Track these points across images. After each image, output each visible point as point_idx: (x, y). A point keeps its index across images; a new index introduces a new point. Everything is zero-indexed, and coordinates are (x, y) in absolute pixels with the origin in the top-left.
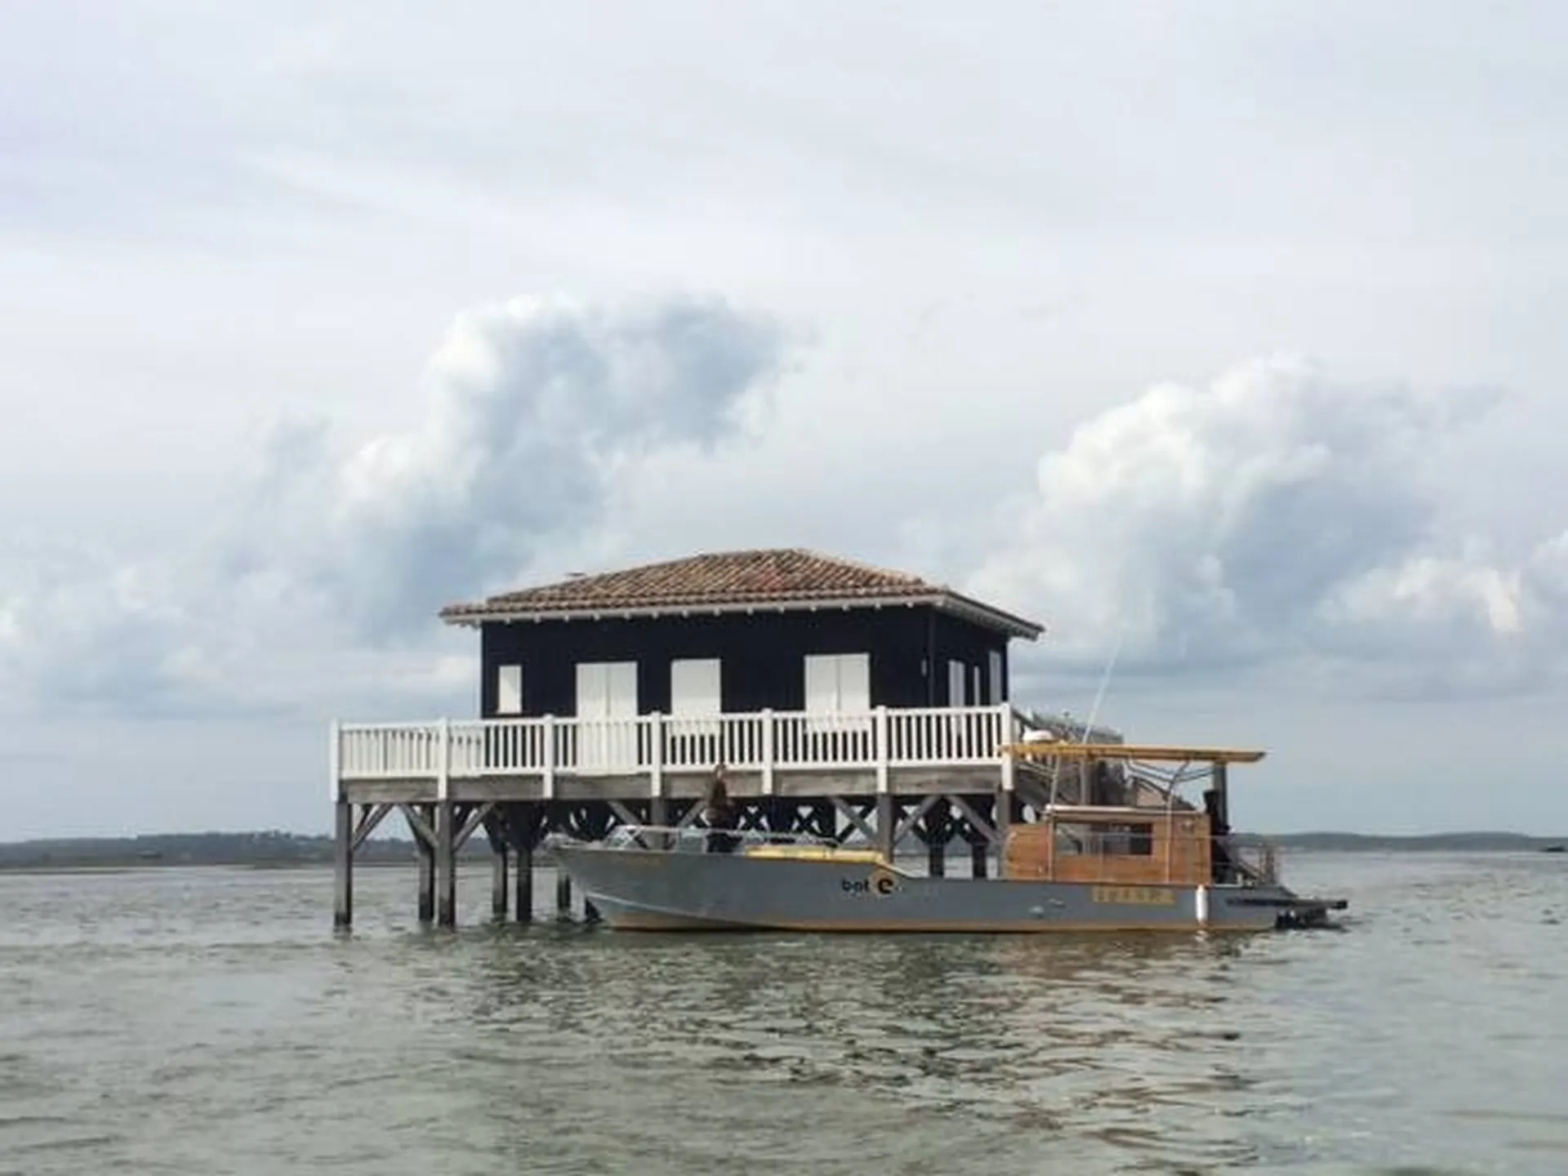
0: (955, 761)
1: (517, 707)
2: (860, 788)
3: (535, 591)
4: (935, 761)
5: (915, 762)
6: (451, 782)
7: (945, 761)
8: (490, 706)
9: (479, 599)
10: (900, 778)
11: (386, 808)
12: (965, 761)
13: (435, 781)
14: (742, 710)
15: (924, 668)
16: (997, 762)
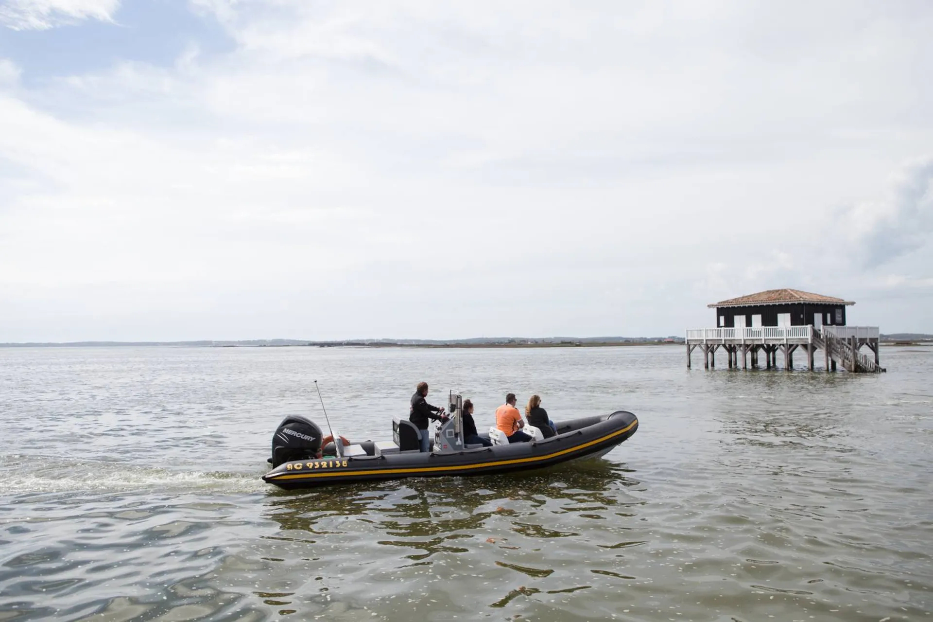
0: (799, 337)
1: (723, 325)
2: (781, 342)
3: (728, 301)
4: (795, 337)
5: (791, 337)
6: (706, 340)
7: (797, 337)
8: (719, 325)
9: (716, 303)
10: (789, 340)
11: (695, 346)
12: (801, 337)
13: (703, 340)
14: (767, 326)
15: (802, 316)
16: (807, 337)
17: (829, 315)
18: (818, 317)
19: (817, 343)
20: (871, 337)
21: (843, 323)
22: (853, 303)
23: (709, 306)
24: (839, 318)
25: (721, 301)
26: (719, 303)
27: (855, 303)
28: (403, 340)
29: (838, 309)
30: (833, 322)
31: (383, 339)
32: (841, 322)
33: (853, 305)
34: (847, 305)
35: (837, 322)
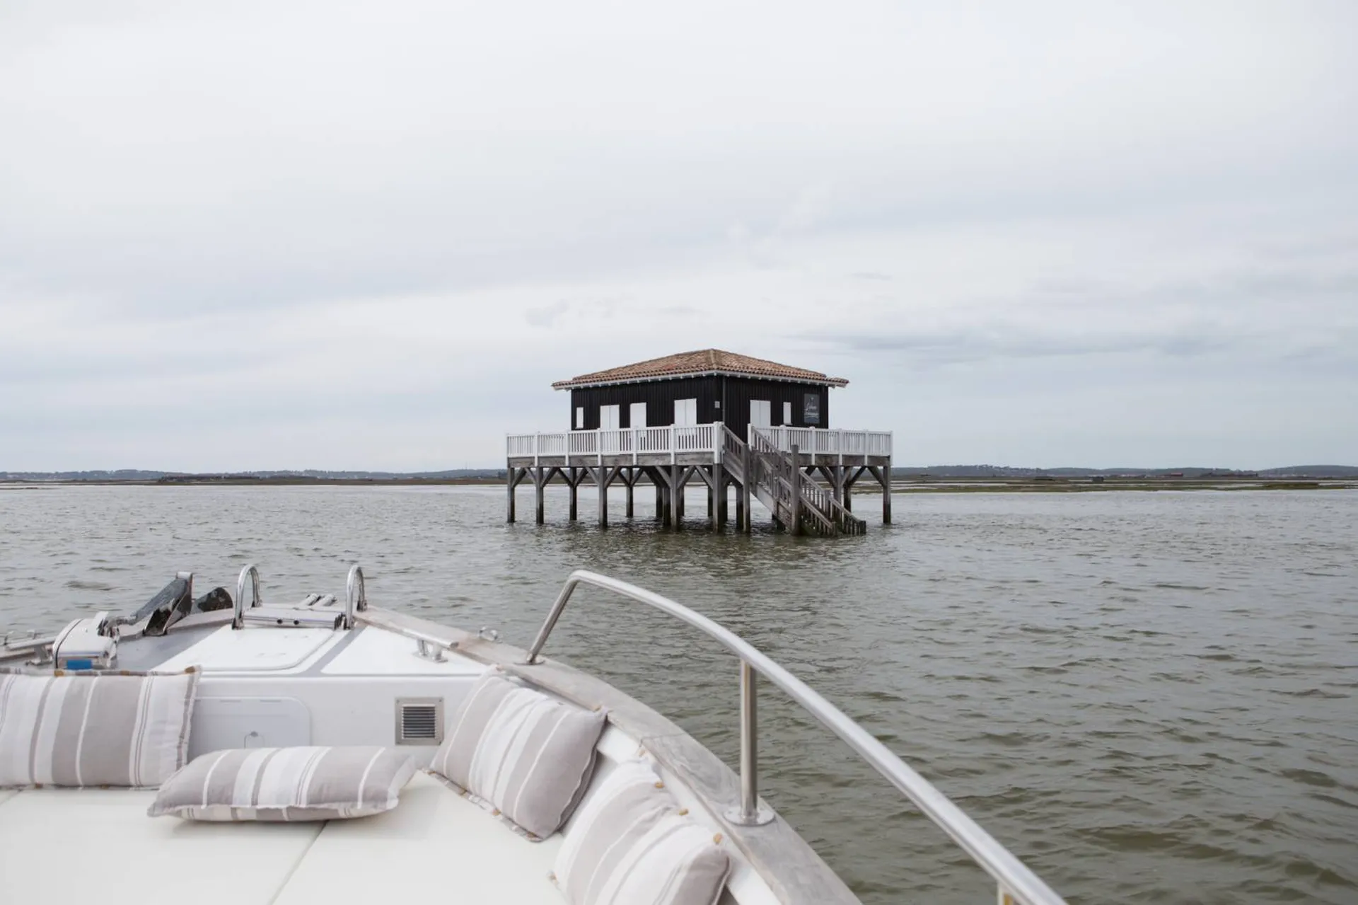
1: (581, 425)
2: (666, 462)
8: (574, 427)
9: (570, 379)
11: (523, 471)
13: (533, 458)
14: (653, 426)
15: (717, 405)
16: (712, 450)
17: (787, 407)
18: (760, 411)
19: (731, 463)
20: (871, 454)
21: (823, 422)
22: (843, 383)
23: (557, 386)
24: (811, 412)
25: (580, 374)
26: (575, 379)
27: (847, 382)
28: (337, 473)
29: (812, 393)
30: (798, 420)
31: (306, 471)
32: (817, 422)
33: (843, 386)
34: (833, 386)
35: (806, 421)
